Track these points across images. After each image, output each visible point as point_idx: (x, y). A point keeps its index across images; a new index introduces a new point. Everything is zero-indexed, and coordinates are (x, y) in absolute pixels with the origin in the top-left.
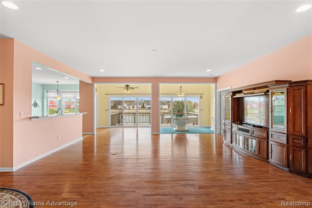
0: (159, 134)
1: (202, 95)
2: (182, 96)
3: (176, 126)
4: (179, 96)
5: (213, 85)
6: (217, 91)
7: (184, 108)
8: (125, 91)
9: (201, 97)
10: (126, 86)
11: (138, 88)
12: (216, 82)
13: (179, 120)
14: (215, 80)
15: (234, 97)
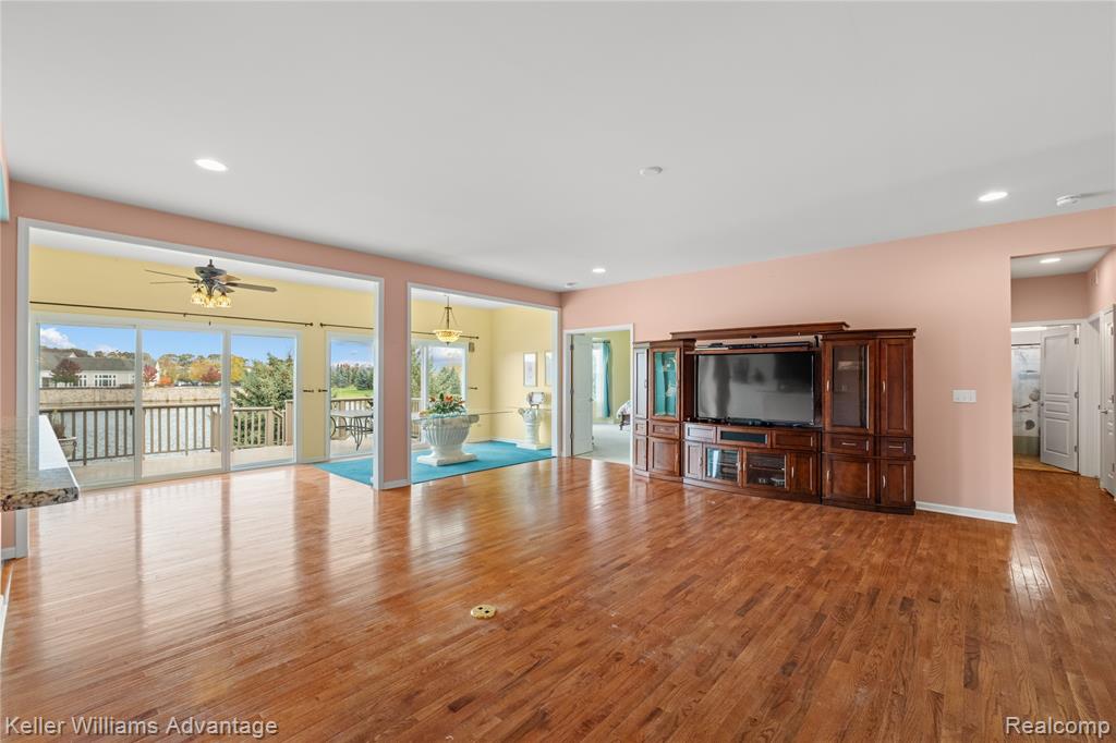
0: (409, 486)
1: (473, 340)
2: (453, 339)
3: (432, 448)
4: (443, 339)
5: (551, 315)
6: (566, 332)
7: (419, 384)
8: (199, 299)
9: (471, 348)
10: (200, 270)
11: (274, 290)
12: (561, 307)
13: (449, 427)
14: (560, 298)
15: (687, 353)
